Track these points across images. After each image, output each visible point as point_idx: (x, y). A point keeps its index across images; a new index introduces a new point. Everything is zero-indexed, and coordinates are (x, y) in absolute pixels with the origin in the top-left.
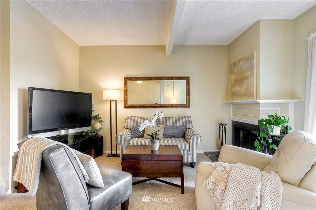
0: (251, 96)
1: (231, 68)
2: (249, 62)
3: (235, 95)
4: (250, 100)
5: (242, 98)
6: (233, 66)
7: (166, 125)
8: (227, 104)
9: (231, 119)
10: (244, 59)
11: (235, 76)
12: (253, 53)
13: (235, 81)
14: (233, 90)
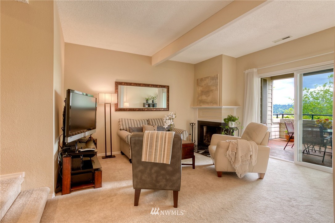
0: (216, 103)
1: (198, 82)
2: (214, 81)
3: (202, 102)
4: (215, 106)
5: (208, 104)
6: (200, 81)
7: (158, 126)
8: (194, 108)
9: (197, 120)
10: (210, 78)
11: (202, 89)
12: (217, 75)
13: (202, 92)
14: (200, 98)
